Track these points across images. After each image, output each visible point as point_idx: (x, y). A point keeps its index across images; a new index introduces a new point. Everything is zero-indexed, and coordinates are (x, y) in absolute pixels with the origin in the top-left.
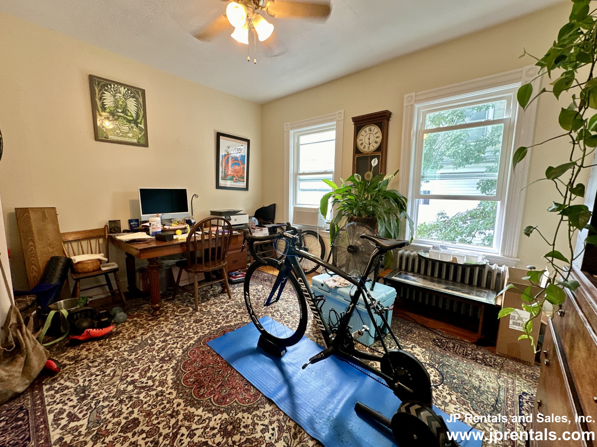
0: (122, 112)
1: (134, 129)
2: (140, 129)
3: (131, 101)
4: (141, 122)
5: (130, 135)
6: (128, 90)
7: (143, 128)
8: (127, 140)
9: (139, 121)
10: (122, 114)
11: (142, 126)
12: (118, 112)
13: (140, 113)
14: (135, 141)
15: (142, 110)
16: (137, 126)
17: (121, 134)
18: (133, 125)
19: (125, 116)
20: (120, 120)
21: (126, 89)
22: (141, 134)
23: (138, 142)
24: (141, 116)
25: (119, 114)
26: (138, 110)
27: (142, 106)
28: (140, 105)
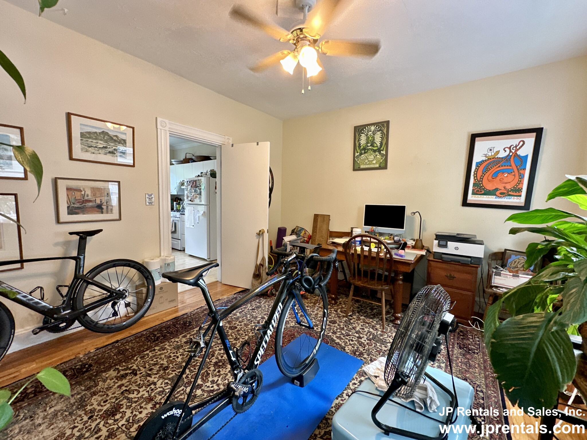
0: (370, 146)
1: (378, 156)
2: (382, 155)
3: (378, 134)
4: (383, 149)
5: (374, 162)
6: (376, 127)
7: (385, 153)
8: (372, 166)
9: (382, 149)
10: (370, 147)
11: (384, 152)
12: (368, 146)
13: (383, 142)
14: (377, 166)
15: (385, 139)
16: (380, 153)
17: (368, 163)
18: (377, 153)
19: (373, 148)
20: (369, 152)
21: (375, 127)
22: (382, 159)
23: (379, 166)
24: (384, 144)
25: (368, 148)
26: (382, 140)
27: (386, 136)
28: (384, 136)
